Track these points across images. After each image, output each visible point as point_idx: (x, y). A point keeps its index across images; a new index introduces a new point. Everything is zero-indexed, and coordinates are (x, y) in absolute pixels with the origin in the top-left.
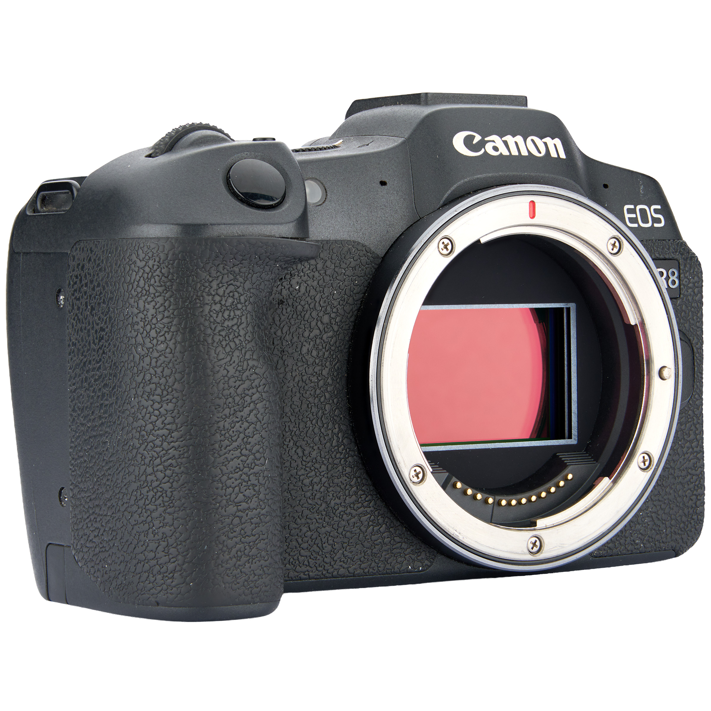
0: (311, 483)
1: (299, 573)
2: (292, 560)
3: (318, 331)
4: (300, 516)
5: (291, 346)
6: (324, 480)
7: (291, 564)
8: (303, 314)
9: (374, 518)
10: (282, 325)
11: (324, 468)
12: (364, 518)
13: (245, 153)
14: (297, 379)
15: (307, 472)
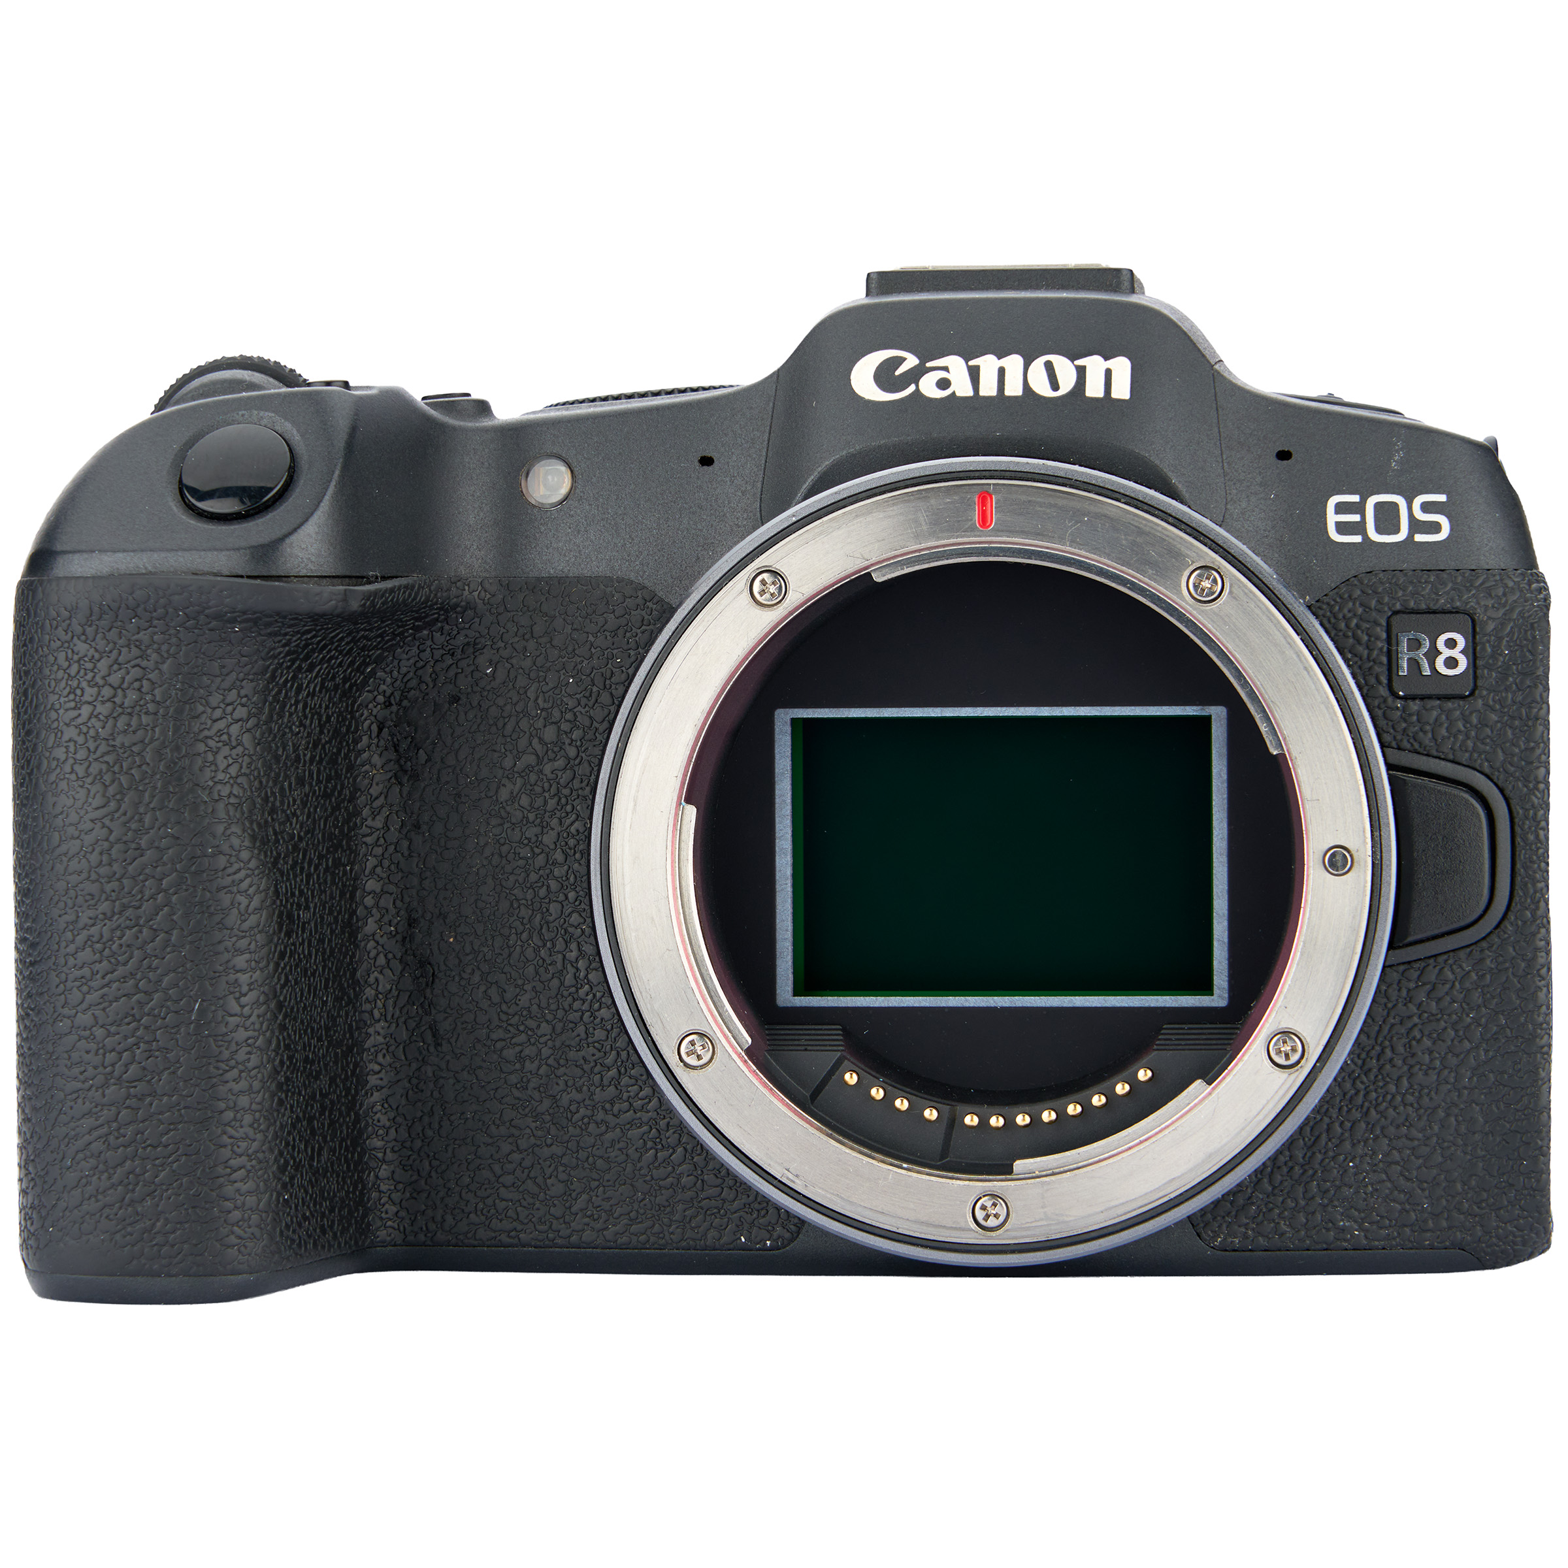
0: (521, 1058)
1: (497, 1234)
2: (481, 1205)
3: (534, 757)
4: (497, 1122)
5: (476, 784)
6: (546, 1052)
7: (479, 1213)
8: (500, 724)
9: (657, 1135)
10: (456, 746)
11: (545, 1028)
12: (634, 1133)
13: (240, 413)
14: (487, 852)
15: (510, 1035)
